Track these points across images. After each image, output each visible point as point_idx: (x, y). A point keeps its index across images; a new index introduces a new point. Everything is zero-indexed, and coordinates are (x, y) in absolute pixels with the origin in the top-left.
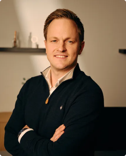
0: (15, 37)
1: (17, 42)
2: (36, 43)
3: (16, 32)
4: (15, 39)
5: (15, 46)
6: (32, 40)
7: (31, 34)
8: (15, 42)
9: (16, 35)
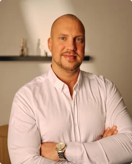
0: (22, 45)
1: (25, 50)
2: (45, 51)
7: (39, 40)
8: (22, 50)
9: (23, 43)
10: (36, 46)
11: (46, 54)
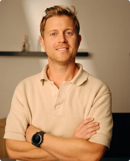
3: (25, 36)
4: (25, 43)
8: (24, 46)
9: (25, 39)
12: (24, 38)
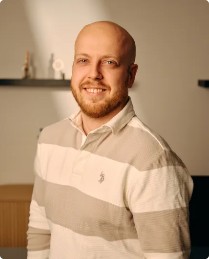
0: (26, 61)
1: (30, 69)
2: (61, 71)
3: (28, 54)
5: (26, 77)
6: (54, 65)
7: (52, 55)
10: (47, 64)
11: (63, 75)
12: (26, 56)
